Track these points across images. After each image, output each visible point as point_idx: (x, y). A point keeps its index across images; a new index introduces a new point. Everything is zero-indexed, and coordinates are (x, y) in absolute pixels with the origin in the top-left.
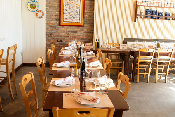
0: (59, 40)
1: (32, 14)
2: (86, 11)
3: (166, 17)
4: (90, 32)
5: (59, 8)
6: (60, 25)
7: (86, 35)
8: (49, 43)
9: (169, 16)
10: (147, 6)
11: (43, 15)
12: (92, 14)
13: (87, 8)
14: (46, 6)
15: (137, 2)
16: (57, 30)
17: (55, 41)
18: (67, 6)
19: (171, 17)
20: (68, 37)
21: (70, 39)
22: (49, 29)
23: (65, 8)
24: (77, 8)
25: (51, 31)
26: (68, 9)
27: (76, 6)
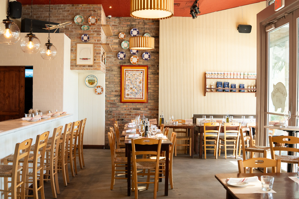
0: (120, 118)
1: (90, 90)
2: (149, 86)
3: (240, 89)
4: (155, 109)
5: (119, 83)
6: (121, 102)
7: (150, 113)
8: (109, 122)
9: (244, 88)
10: (218, 78)
11: (102, 91)
12: (157, 89)
13: (150, 83)
14: (106, 81)
15: (205, 74)
16: (118, 107)
17: (115, 119)
18: (128, 81)
19: (246, 89)
20: (130, 115)
21: (132, 117)
22: (109, 106)
23: (127, 83)
24: (140, 82)
25: (110, 109)
26: (129, 84)
27: (138, 80)
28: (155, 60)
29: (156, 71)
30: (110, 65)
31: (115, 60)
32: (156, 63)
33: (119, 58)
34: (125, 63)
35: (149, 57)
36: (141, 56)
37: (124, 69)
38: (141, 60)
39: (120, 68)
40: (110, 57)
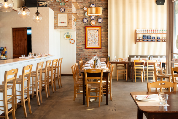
0: (85, 58)
1: (67, 41)
2: (102, 39)
3: (158, 40)
4: (106, 53)
5: (84, 37)
6: (86, 48)
7: (103, 55)
9: (160, 39)
10: (144, 33)
11: (74, 42)
12: (107, 40)
13: (103, 36)
14: (76, 36)
15: (136, 31)
16: (84, 51)
17: (82, 59)
18: (90, 36)
19: (161, 40)
20: (91, 56)
22: (78, 51)
24: (97, 36)
25: (79, 53)
26: (90, 37)
28: (105, 23)
29: (106, 29)
30: (79, 26)
31: (82, 23)
32: (106, 25)
33: (84, 22)
34: (87, 25)
35: (102, 21)
36: (97, 21)
37: (87, 29)
38: (97, 23)
39: (85, 28)
40: (78, 22)
